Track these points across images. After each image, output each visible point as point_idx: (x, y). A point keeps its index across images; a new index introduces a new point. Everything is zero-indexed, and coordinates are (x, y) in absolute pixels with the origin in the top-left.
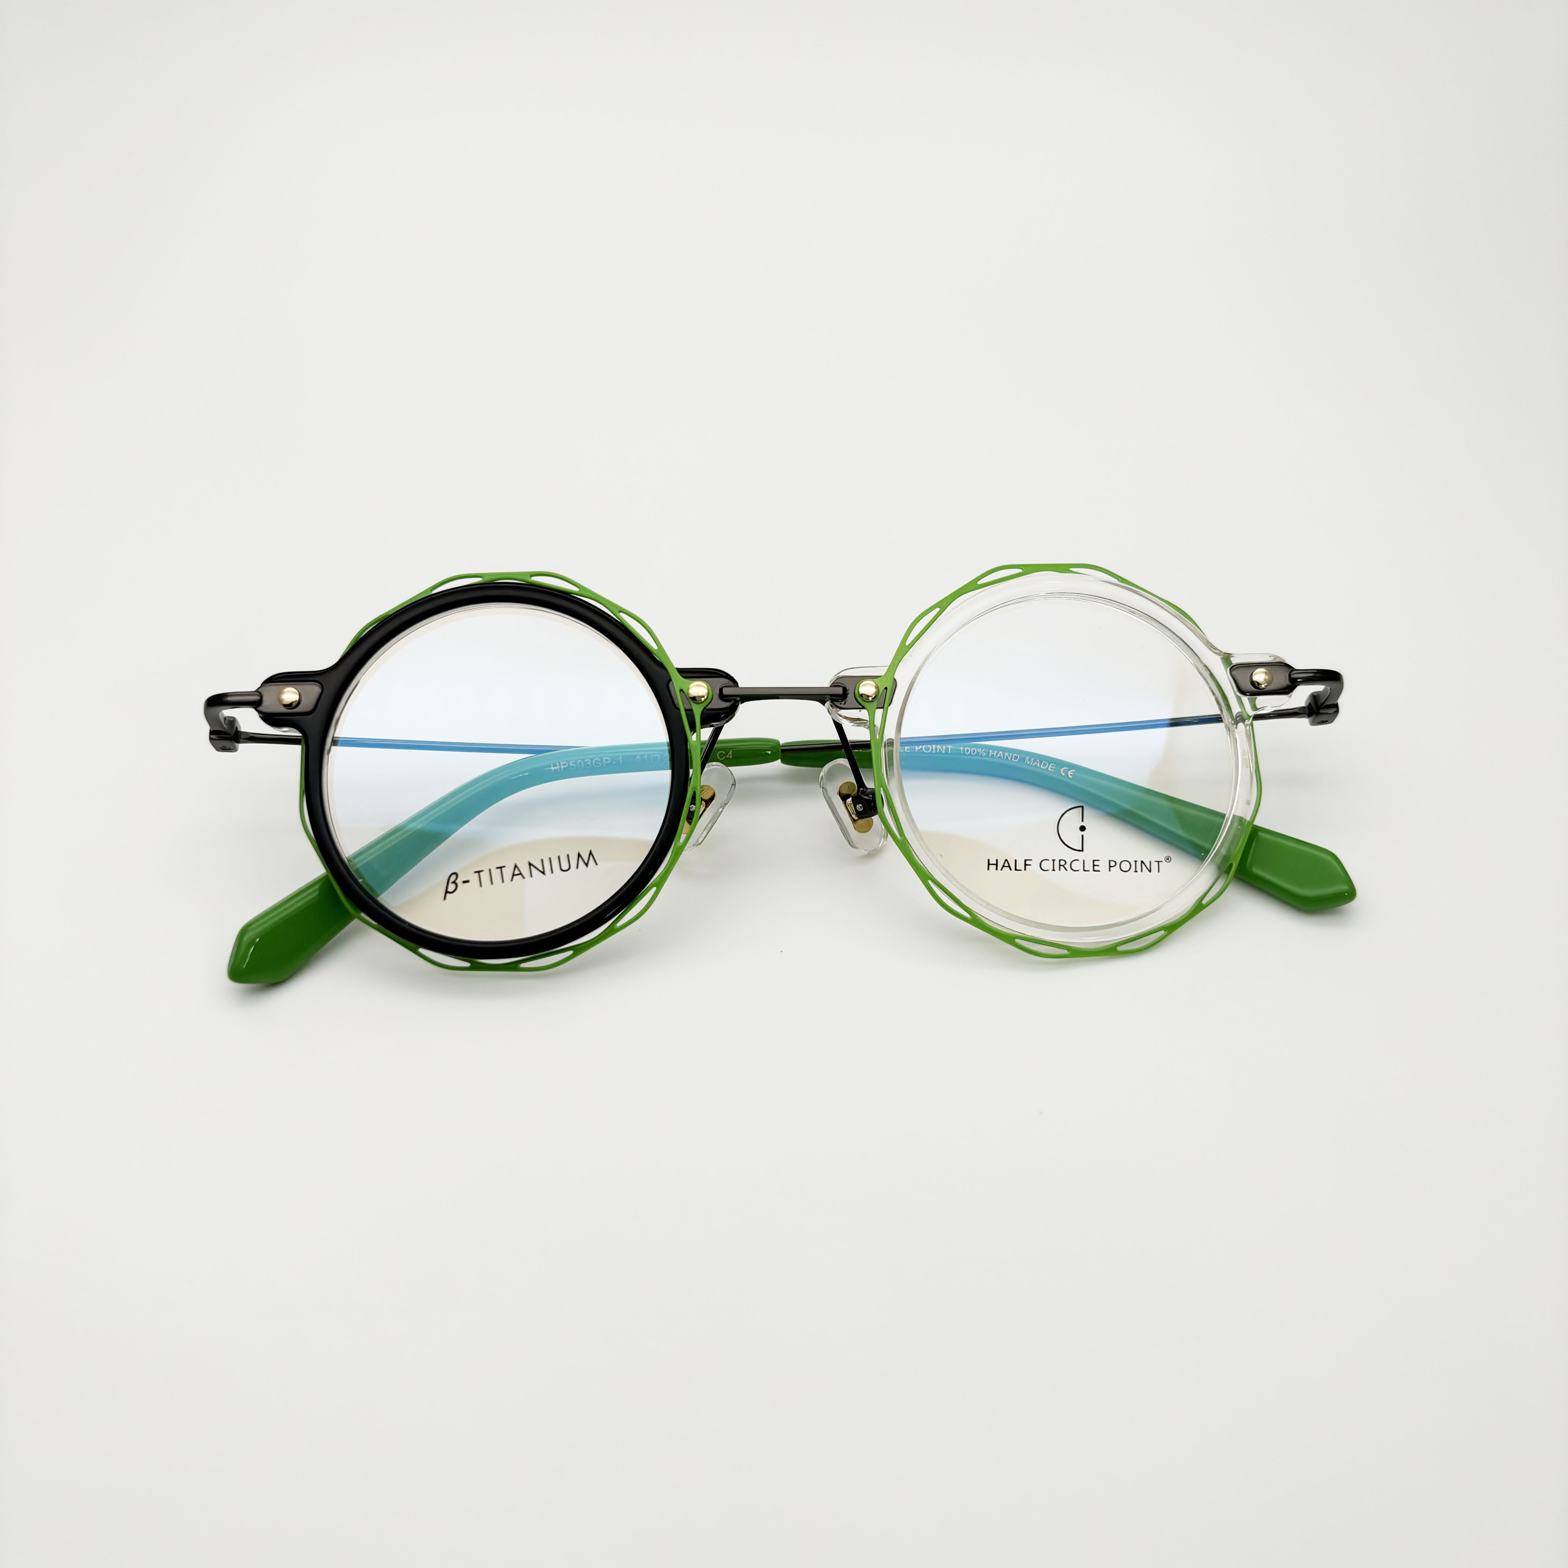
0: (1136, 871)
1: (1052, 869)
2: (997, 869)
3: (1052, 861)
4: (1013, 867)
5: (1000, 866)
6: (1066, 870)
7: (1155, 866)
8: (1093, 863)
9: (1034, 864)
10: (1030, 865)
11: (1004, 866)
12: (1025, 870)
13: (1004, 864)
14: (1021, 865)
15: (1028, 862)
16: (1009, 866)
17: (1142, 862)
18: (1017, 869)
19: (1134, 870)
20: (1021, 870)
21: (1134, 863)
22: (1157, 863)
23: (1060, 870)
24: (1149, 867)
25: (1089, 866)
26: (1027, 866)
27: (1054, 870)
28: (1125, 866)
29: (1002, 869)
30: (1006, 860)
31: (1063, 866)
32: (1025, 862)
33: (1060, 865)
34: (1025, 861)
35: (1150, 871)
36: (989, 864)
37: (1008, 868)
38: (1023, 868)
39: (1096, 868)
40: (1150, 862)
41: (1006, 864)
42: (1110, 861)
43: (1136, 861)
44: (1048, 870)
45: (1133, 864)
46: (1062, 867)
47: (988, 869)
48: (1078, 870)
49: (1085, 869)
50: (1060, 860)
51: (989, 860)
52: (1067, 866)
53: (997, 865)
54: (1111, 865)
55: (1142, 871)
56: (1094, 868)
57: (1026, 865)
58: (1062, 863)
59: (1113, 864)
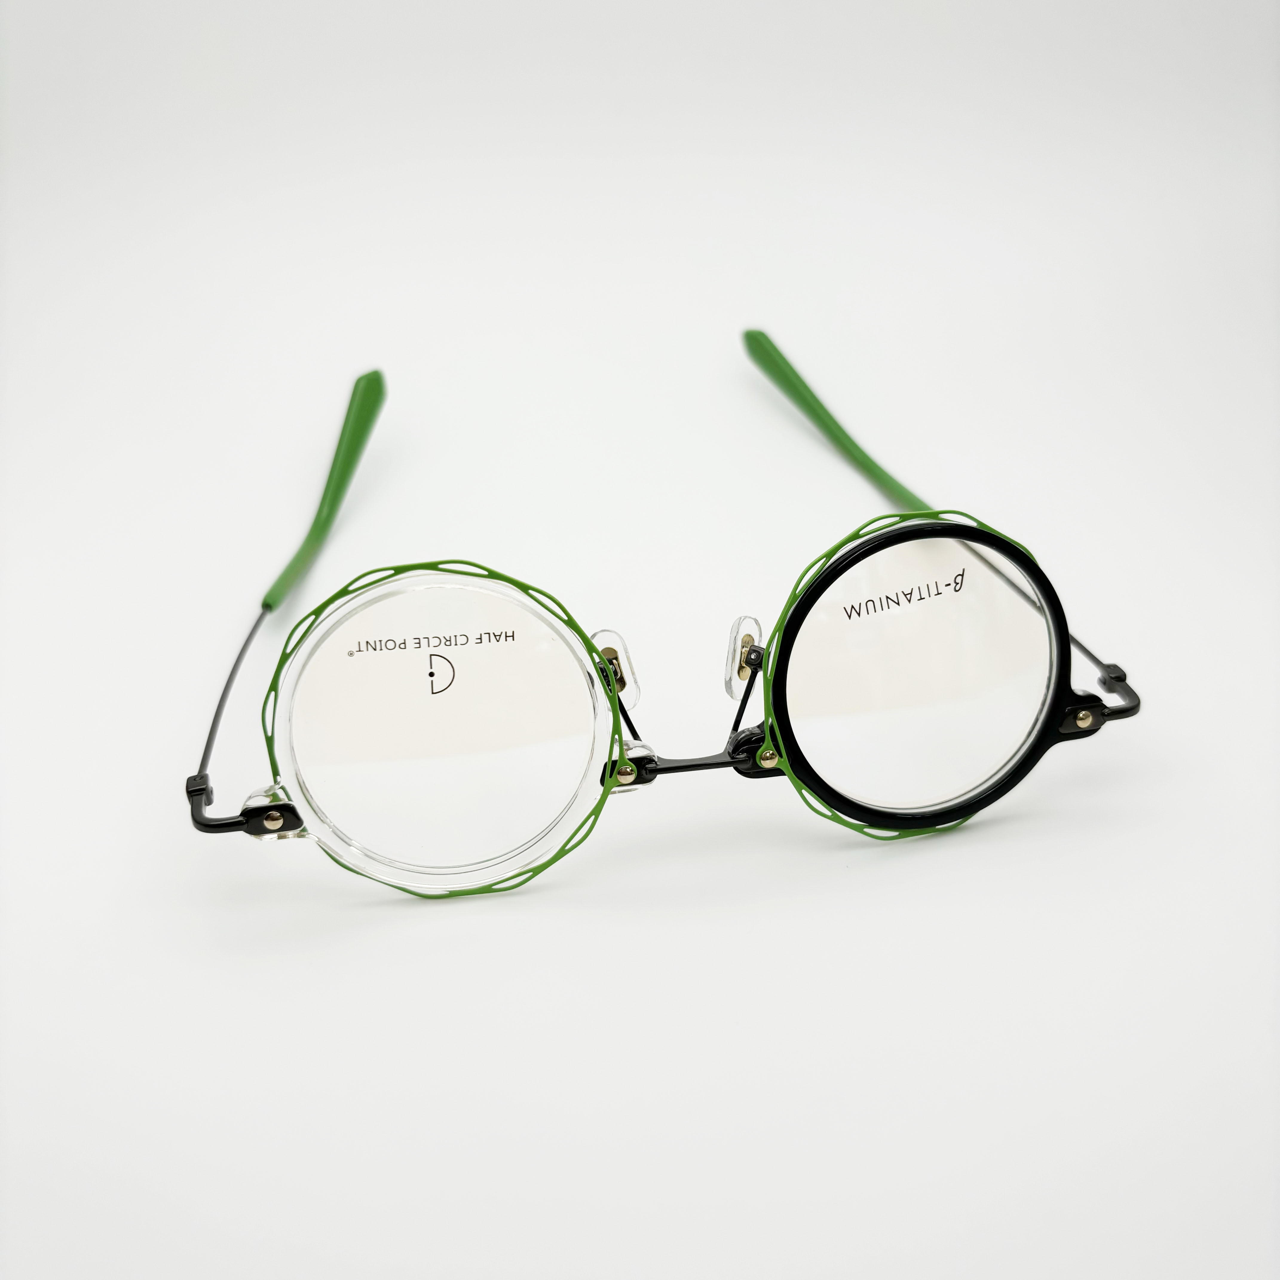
0: (380, 641)
1: (457, 637)
2: (506, 633)
3: (457, 644)
4: (492, 636)
5: (503, 636)
6: (444, 637)
7: (363, 647)
8: (420, 645)
9: (473, 640)
10: (477, 639)
11: (500, 636)
12: (481, 635)
13: (499, 639)
14: (485, 638)
15: (479, 641)
16: (495, 636)
17: (375, 650)
18: (488, 635)
19: (382, 642)
20: (485, 634)
21: (382, 649)
22: (361, 650)
23: (450, 637)
24: (369, 646)
25: (424, 642)
26: (480, 637)
27: (455, 636)
28: (390, 645)
29: (502, 633)
30: (498, 641)
31: (447, 641)
32: (481, 641)
33: (450, 641)
34: (481, 643)
35: (367, 642)
36: (513, 636)
37: (496, 634)
38: (483, 635)
39: (417, 641)
40: (368, 650)
41: (498, 637)
42: (405, 648)
43: (381, 650)
44: (461, 635)
45: (383, 647)
46: (448, 639)
47: (513, 632)
48: (433, 638)
49: (427, 639)
50: (450, 645)
51: (513, 640)
52: (443, 641)
53: (506, 636)
54: (404, 644)
55: (375, 641)
56: (420, 641)
57: (481, 639)
58: (448, 643)
59: (402, 646)
